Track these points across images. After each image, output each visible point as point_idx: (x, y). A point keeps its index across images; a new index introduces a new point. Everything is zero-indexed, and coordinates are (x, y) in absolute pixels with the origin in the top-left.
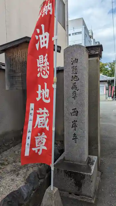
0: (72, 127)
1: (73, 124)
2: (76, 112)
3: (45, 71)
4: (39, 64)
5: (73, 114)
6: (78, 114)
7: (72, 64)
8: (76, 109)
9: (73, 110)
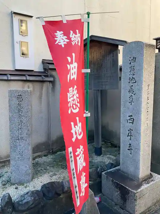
0: (128, 136)
1: (129, 133)
2: (132, 120)
3: (75, 104)
4: (70, 98)
5: (129, 121)
6: (134, 122)
7: (130, 63)
8: (132, 116)
9: (129, 116)
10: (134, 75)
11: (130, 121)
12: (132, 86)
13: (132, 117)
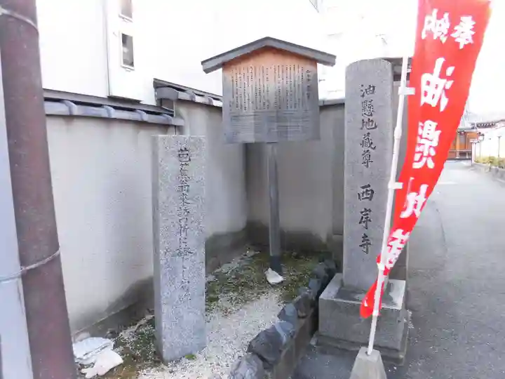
0: (360, 222)
1: (362, 218)
2: (370, 192)
5: (363, 196)
6: (374, 196)
7: (363, 96)
8: (369, 186)
9: (363, 188)
10: (371, 115)
11: (365, 196)
12: (369, 134)
13: (368, 189)
